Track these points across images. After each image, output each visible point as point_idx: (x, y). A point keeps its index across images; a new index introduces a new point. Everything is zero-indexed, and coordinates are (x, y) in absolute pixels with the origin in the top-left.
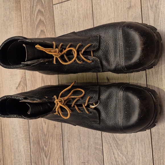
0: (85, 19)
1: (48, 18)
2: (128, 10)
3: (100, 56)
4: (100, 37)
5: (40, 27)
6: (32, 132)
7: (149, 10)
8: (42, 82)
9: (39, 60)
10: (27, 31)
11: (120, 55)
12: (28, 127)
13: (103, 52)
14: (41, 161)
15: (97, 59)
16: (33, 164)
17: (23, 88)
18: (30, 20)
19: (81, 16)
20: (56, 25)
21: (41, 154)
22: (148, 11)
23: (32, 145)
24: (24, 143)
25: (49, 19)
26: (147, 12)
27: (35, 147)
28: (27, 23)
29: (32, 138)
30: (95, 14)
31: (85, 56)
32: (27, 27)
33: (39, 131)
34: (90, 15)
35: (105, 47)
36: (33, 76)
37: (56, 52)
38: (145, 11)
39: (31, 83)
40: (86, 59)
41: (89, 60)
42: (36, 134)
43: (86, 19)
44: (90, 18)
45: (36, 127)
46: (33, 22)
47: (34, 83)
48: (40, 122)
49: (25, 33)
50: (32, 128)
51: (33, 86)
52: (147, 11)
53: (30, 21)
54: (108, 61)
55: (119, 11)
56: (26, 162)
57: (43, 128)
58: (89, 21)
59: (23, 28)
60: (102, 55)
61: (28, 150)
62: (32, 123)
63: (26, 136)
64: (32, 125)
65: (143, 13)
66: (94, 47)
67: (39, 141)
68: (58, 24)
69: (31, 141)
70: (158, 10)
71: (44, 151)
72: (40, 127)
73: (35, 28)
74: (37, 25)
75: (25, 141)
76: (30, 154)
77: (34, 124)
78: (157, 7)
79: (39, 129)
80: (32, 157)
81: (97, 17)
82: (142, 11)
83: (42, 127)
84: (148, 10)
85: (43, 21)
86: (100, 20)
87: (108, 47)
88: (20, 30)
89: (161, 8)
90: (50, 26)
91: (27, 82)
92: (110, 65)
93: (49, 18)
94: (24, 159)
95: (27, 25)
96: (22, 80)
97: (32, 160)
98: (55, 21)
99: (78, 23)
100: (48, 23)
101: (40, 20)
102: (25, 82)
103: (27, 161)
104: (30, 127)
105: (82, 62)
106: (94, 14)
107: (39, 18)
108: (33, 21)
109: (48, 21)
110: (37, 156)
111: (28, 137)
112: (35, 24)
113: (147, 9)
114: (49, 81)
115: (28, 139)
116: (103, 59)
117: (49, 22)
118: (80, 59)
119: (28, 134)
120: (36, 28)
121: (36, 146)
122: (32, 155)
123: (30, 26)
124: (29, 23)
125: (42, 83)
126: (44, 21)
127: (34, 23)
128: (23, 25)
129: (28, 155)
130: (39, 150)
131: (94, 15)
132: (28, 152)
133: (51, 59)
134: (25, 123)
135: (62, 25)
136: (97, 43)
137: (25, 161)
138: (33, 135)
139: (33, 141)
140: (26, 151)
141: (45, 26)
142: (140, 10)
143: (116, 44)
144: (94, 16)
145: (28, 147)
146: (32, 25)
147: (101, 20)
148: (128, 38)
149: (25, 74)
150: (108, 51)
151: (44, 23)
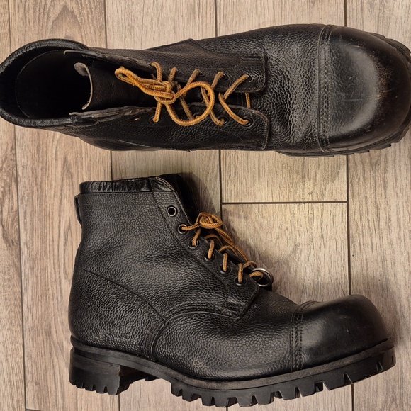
0: (192, 17)
1: (86, 5)
2: (311, 5)
3: (268, 110)
4: (267, 59)
5: (62, 27)
6: (30, 303)
7: (366, 10)
8: (62, 174)
9: (122, 108)
10: (24, 35)
11: (319, 109)
12: (18, 290)
13: (274, 98)
14: (52, 379)
15: (262, 115)
16: (29, 385)
17: (7, 189)
18: (35, 5)
19: (184, 8)
20: (109, 25)
21: (56, 360)
22: (362, 12)
23: (27, 337)
24: (6, 332)
25: (91, 8)
26: (359, 15)
27: (38, 341)
28: (25, 14)
29: (30, 319)
30: (222, 7)
31: (234, 107)
32: (24, 23)
33: (52, 303)
34: (209, 9)
35: (281, 85)
36: (39, 158)
37: (164, 91)
38: (355, 11)
39: (30, 174)
40: (235, 115)
41: (242, 117)
42: (43, 308)
43: (195, 18)
44: (208, 16)
45: (42, 290)
46: (42, 11)
47: (40, 176)
48: (54, 280)
49: (17, 40)
50: (30, 293)
51: (37, 184)
52: (360, 13)
53: (35, 9)
54: (285, 122)
55: (287, 6)
56: (10, 381)
57: (61, 295)
58: (204, 24)
59: (13, 24)
60: (273, 106)
61: (16, 349)
62: (30, 282)
63: (12, 314)
64: (31, 285)
65: (348, 16)
66: (255, 84)
67: (50, 328)
68: (115, 23)
69: (27, 327)
70: (387, 12)
71: (62, 353)
72: (55, 292)
73: (50, 27)
74: (54, 21)
75: (8, 327)
76: (22, 359)
77: (37, 283)
78: (384, 6)
79: (51, 297)
80: (29, 368)
81: (226, 15)
82: (347, 11)
83: (61, 292)
84: (362, 10)
85: (73, 12)
86: (234, 23)
87: (289, 87)
88: (4, 31)
89: (396, 9)
90: (93, 26)
91: (20, 173)
92: (290, 132)
93: (91, 5)
94: (5, 372)
95: (26, 18)
96: (5, 166)
97: (28, 376)
98: (108, 15)
99: (173, 26)
100: (86, 18)
101: (65, 7)
102: (15, 172)
103: (14, 378)
104: (23, 291)
105: (223, 120)
106: (218, 5)
107: (62, 3)
108: (44, 10)
109: (88, 14)
110: (43, 366)
111: (19, 316)
112: (48, 17)
113: (360, 6)
114: (84, 173)
115: (18, 322)
116: (275, 116)
117: (90, 16)
118: (220, 114)
119: (18, 309)
120: (52, 27)
121: (40, 340)
122: (28, 363)
123: (34, 22)
124: (30, 15)
125: (65, 177)
126: (77, 13)
127: (46, 16)
128: (13, 17)
129: (16, 363)
130: (48, 351)
131: (218, 8)
132: (17, 355)
133: (149, 110)
134: (9, 280)
135: (129, 27)
136: (260, 74)
137: (7, 379)
138: (32, 313)
139: (33, 327)
140: (9, 353)
141: (79, 25)
142: (343, 8)
143: (309, 81)
144: (218, 11)
145: (16, 342)
146: (39, 20)
147: (237, 25)
148: (347, 69)
149: (14, 151)
150: (287, 97)
151: (76, 17)
